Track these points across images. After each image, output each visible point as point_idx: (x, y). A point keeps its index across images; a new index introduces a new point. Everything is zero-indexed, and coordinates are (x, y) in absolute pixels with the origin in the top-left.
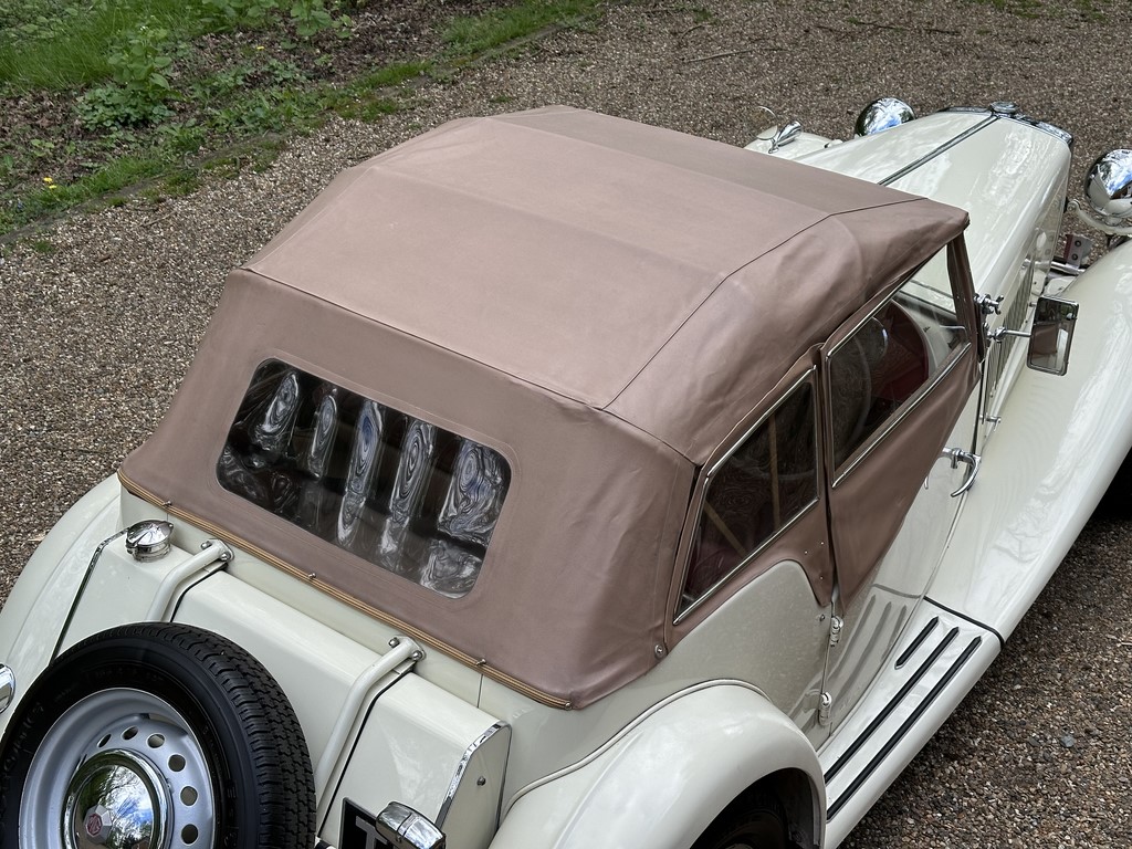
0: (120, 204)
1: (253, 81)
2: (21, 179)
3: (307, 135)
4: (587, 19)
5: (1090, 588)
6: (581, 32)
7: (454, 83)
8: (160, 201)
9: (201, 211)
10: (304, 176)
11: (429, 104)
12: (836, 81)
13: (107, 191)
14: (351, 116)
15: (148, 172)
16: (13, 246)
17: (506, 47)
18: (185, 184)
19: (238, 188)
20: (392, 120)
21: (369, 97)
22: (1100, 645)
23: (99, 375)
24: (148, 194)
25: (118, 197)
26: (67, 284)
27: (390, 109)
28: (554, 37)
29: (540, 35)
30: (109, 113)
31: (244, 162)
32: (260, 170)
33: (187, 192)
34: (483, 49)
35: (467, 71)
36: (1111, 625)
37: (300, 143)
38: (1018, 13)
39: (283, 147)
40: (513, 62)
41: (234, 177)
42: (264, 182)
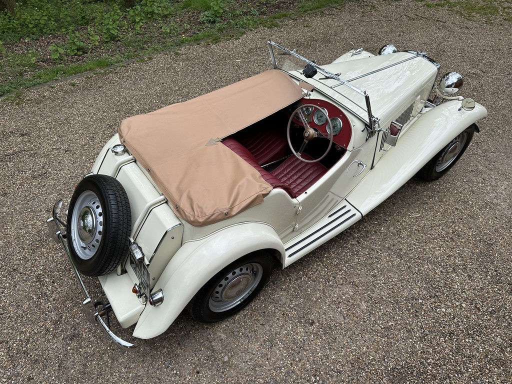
0: (199, 44)
1: (245, 14)
2: (180, 34)
3: (252, 30)
4: (340, 5)
5: (410, 198)
6: (336, 9)
7: (296, 20)
8: (209, 45)
9: (218, 48)
10: (247, 42)
11: (287, 25)
12: (403, 33)
13: (197, 41)
14: (265, 26)
15: (209, 36)
16: (170, 52)
17: (314, 11)
18: (216, 41)
19: (229, 43)
20: (276, 29)
21: (272, 21)
22: (405, 215)
23: (177, 90)
24: (206, 42)
25: (199, 42)
26: (179, 64)
27: (276, 26)
28: (329, 9)
29: (324, 9)
30: (207, 19)
31: (233, 36)
32: (236, 39)
33: (216, 43)
34: (308, 10)
35: (301, 17)
36: (411, 210)
37: (249, 32)
38: (466, 18)
39: (245, 33)
40: (315, 15)
41: (229, 40)
42: (236, 42)
